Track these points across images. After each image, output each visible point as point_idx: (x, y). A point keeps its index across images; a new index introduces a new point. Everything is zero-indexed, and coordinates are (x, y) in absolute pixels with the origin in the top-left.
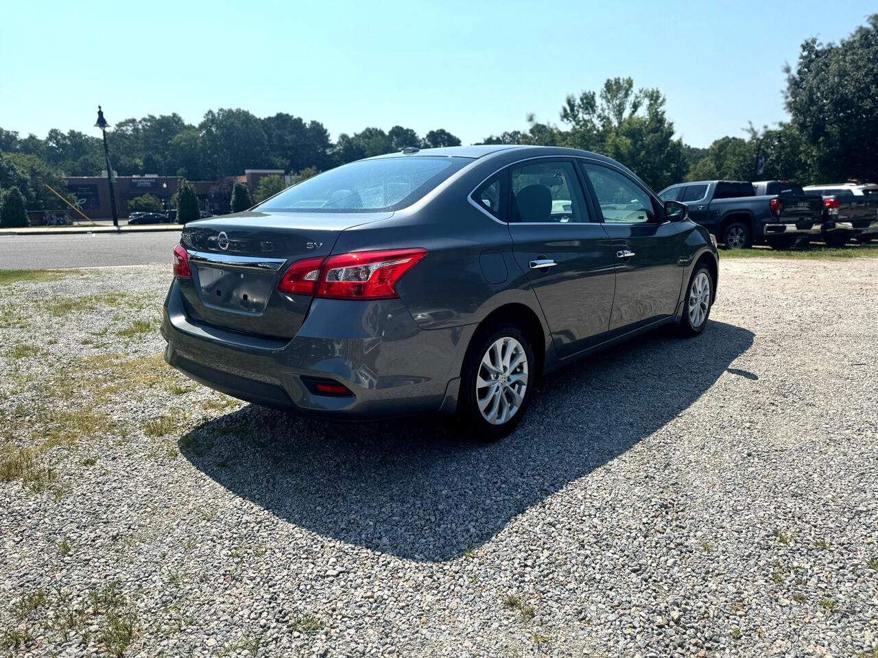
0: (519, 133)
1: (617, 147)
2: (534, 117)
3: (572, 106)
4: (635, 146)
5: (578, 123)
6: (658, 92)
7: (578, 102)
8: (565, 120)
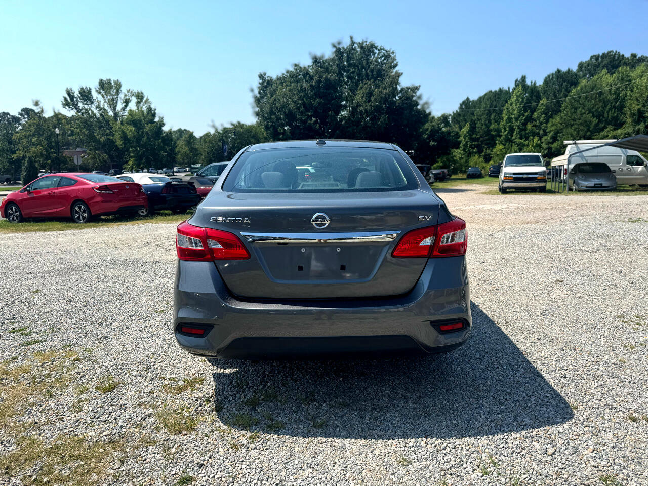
0: (8, 114)
1: (124, 133)
2: (39, 103)
3: (72, 97)
4: (138, 133)
5: (79, 110)
6: (142, 93)
7: (77, 94)
8: (67, 107)
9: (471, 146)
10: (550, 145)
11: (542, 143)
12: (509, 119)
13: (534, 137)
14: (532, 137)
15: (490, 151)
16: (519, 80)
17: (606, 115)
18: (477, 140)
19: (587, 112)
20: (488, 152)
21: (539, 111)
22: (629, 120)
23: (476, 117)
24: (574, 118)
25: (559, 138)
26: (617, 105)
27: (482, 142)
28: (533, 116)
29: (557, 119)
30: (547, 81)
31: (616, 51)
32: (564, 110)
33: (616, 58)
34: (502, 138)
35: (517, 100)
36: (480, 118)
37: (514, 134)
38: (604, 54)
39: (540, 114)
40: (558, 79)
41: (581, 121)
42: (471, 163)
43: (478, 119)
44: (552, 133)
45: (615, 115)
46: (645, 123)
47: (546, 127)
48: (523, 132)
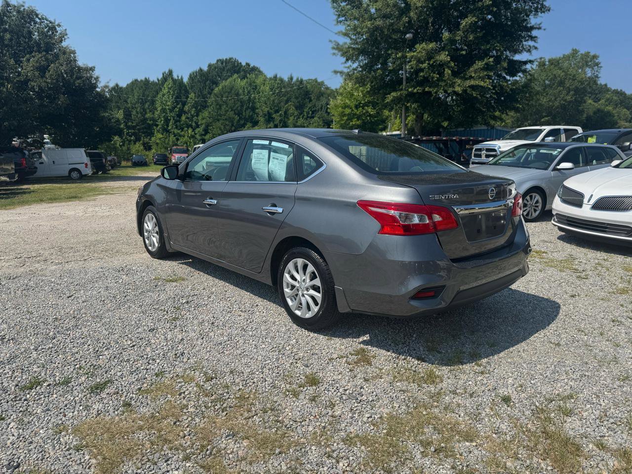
9: (127, 134)
10: (203, 137)
11: (196, 134)
12: (163, 110)
13: (188, 128)
14: (186, 129)
15: (148, 140)
16: (166, 73)
17: (244, 114)
18: (133, 128)
19: (230, 110)
20: (146, 140)
21: (189, 104)
22: (262, 119)
23: (129, 105)
24: (220, 113)
25: (209, 131)
26: (250, 106)
27: (139, 130)
28: (185, 108)
29: (205, 114)
30: (192, 77)
31: (235, 59)
32: (211, 106)
33: (236, 65)
34: (159, 127)
35: (169, 92)
36: (134, 106)
37: (170, 124)
38: (226, 59)
39: (190, 107)
40: (201, 76)
41: (225, 117)
42: (133, 151)
43: (132, 107)
44: (203, 126)
45: (251, 114)
46: (273, 123)
47: (198, 120)
48: (178, 124)
